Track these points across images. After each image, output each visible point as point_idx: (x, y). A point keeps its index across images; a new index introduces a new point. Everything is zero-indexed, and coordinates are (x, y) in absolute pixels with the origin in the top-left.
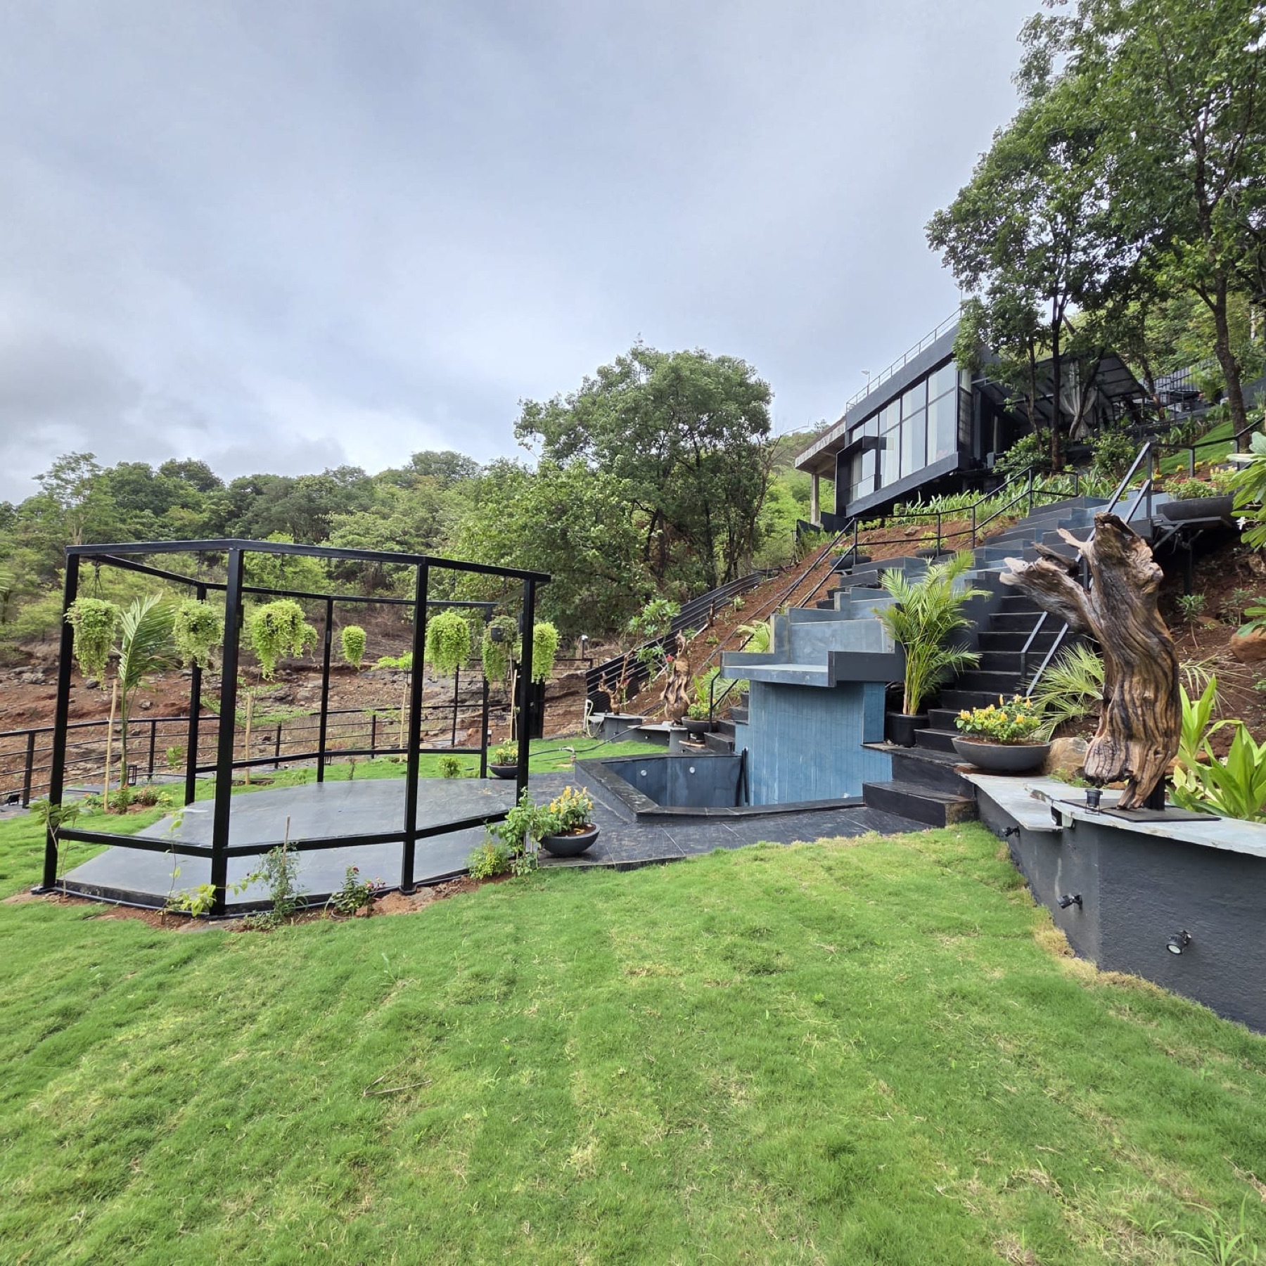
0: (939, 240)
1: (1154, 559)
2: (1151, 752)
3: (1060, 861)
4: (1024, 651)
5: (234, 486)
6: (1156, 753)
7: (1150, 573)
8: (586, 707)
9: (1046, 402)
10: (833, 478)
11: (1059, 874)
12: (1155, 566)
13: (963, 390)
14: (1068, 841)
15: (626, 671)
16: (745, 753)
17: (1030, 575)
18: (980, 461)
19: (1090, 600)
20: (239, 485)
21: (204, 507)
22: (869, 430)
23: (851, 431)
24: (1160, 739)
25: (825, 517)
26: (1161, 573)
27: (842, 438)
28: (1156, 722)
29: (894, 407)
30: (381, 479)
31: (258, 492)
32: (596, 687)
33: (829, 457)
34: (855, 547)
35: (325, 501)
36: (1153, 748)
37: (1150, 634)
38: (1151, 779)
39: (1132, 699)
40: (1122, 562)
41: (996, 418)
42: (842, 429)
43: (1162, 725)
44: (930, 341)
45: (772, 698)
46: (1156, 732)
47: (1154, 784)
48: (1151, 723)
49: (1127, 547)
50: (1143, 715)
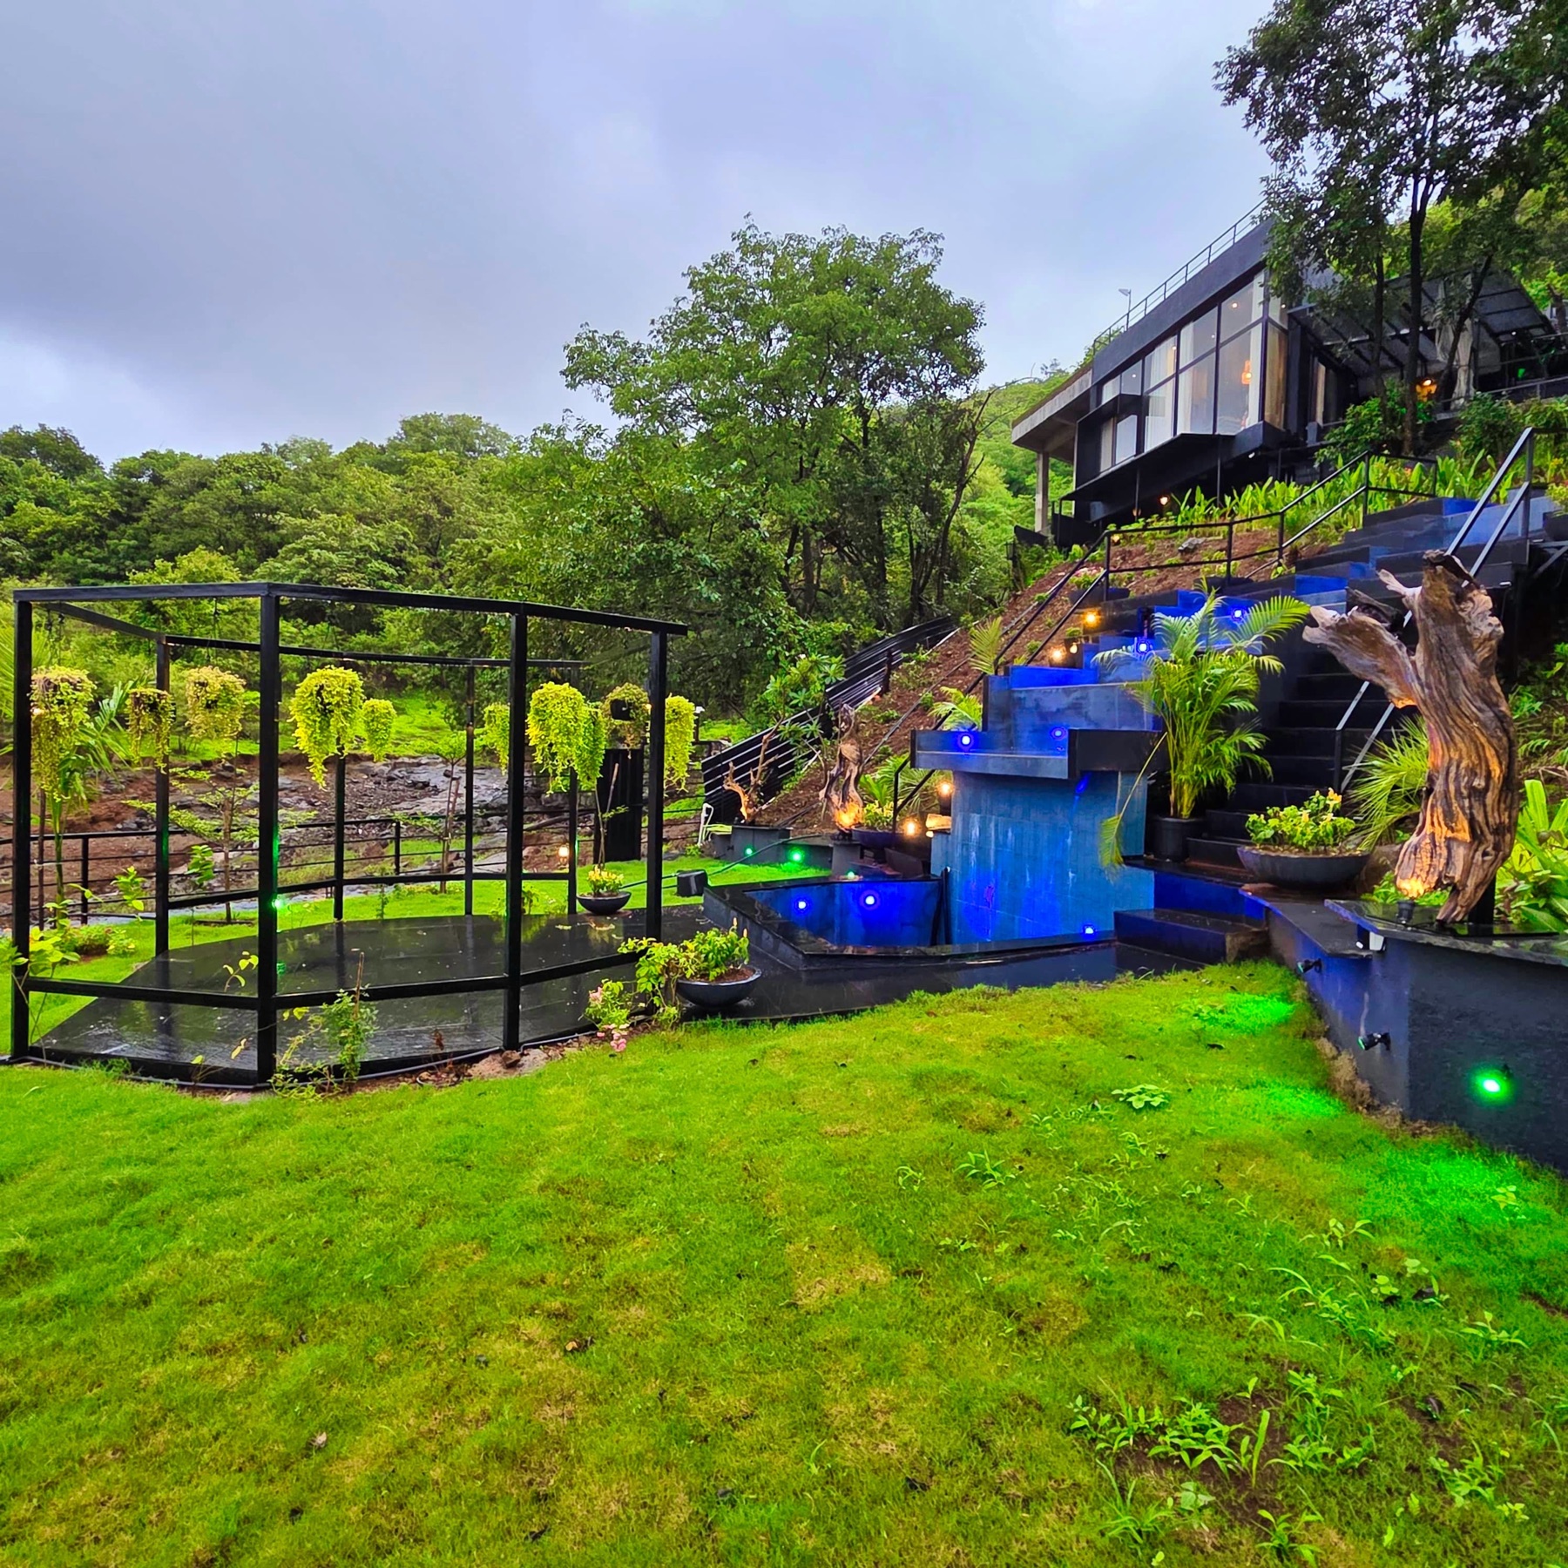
0: (1238, 88)
1: (1494, 612)
2: (1479, 853)
3: (1366, 996)
4: (1339, 727)
5: (117, 469)
6: (1485, 854)
7: (1487, 631)
8: (704, 815)
9: (1398, 342)
10: (1069, 460)
11: (1366, 1011)
12: (1495, 620)
13: (1273, 323)
14: (1377, 970)
15: (766, 757)
16: (946, 875)
17: (1340, 628)
18: (1297, 435)
19: (1414, 663)
20: (127, 471)
21: (73, 503)
22: (1128, 384)
23: (1099, 386)
24: (1490, 837)
25: (1058, 522)
26: (1501, 629)
27: (1085, 397)
28: (1486, 817)
29: (1169, 346)
30: (351, 456)
31: (157, 480)
32: (720, 782)
33: (1064, 426)
34: (1106, 575)
35: (269, 493)
36: (1481, 849)
37: (1484, 706)
38: (1477, 887)
39: (1458, 791)
40: (1455, 618)
41: (1322, 368)
42: (1087, 381)
43: (1494, 819)
44: (1224, 245)
45: (985, 798)
46: (1485, 829)
47: (1480, 893)
48: (1480, 818)
49: (1460, 597)
50: (1471, 807)
